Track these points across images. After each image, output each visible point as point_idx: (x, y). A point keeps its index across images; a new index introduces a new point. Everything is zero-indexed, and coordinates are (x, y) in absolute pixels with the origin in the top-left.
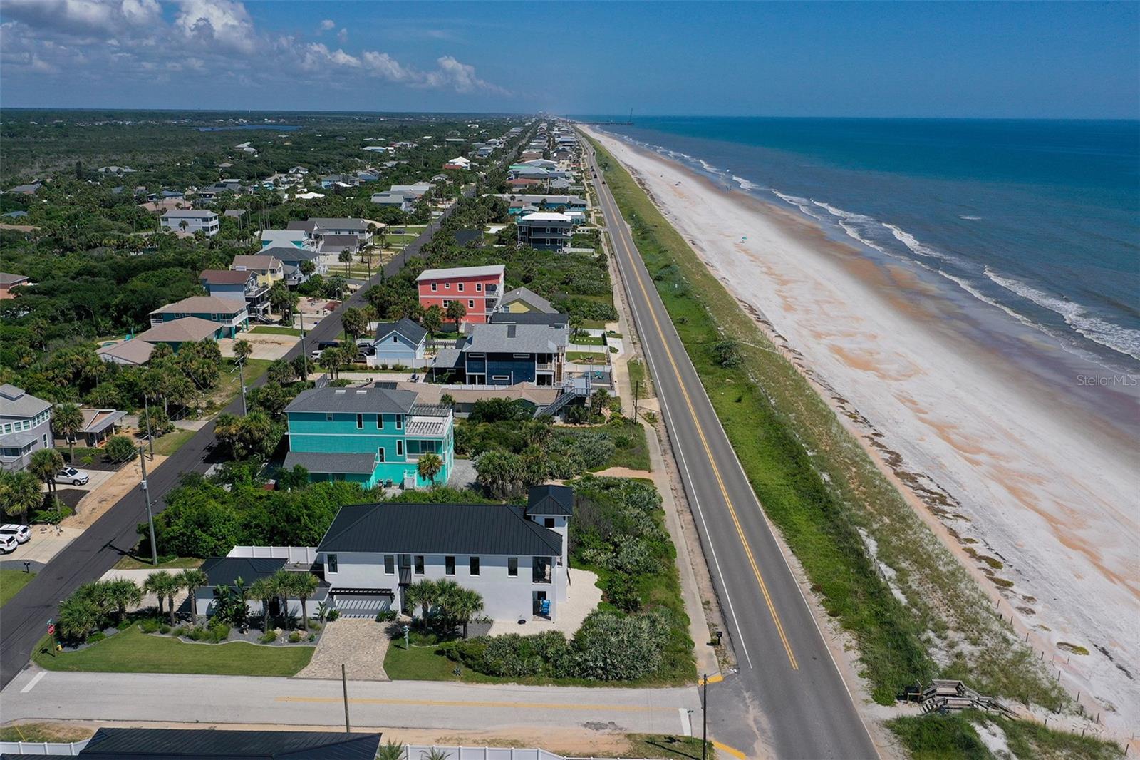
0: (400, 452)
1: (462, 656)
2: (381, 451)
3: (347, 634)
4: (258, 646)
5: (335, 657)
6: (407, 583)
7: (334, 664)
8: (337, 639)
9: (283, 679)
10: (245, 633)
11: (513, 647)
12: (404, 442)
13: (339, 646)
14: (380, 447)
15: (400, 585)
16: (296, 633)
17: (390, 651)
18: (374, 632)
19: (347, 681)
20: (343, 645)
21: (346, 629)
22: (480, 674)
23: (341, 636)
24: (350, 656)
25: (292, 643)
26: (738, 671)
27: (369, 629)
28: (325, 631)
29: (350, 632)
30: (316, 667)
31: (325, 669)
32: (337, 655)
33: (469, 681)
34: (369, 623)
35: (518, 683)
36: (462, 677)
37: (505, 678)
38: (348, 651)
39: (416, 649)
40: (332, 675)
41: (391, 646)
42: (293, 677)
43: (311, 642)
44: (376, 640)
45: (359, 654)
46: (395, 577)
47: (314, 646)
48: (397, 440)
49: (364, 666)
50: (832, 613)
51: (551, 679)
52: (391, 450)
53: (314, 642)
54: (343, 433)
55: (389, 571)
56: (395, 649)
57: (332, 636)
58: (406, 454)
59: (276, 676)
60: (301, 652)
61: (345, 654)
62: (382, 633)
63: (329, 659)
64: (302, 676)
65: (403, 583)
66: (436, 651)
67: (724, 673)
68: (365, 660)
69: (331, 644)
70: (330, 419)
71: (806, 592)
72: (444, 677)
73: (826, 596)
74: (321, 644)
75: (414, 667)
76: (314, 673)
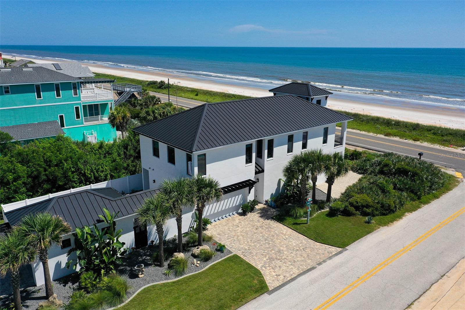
0: (78, 116)
1: (357, 208)
2: (61, 117)
3: (239, 234)
4: (178, 281)
5: (268, 254)
6: (261, 169)
7: (279, 259)
8: (239, 240)
9: (265, 297)
10: (140, 276)
11: (381, 189)
12: (81, 107)
13: (253, 245)
14: (59, 114)
15: (256, 173)
16: (203, 250)
17: (297, 230)
18: (256, 223)
19: (319, 267)
20: (254, 243)
21: (230, 231)
22: (382, 217)
23: (238, 237)
24: (277, 247)
25: (208, 262)
26: (453, 168)
27: (247, 223)
28: (217, 240)
29: (239, 231)
30: (272, 270)
31: (280, 267)
32: (266, 251)
33: (386, 224)
34: (239, 219)
35: (409, 212)
36: (377, 224)
37: (398, 212)
38: (267, 244)
39: (312, 220)
40: (298, 269)
41: (290, 226)
42: (270, 289)
43: (223, 252)
44: (271, 228)
45: (280, 243)
46: (252, 166)
47: (232, 254)
48: (75, 106)
49: (303, 249)
50: (415, 140)
51: (417, 202)
52: (70, 116)
53: (225, 251)
54: (23, 105)
55: (249, 160)
56: (298, 227)
57: (229, 240)
58: (83, 118)
59: (255, 298)
60: (232, 264)
61: (270, 248)
62: (264, 221)
63: (267, 258)
64: (277, 284)
65: (257, 170)
66: (326, 215)
67: (452, 171)
68: (294, 244)
69: (242, 246)
70: (7, 92)
71: (387, 137)
72: (367, 228)
73: (398, 136)
74: (234, 250)
75: (338, 232)
76: (279, 275)
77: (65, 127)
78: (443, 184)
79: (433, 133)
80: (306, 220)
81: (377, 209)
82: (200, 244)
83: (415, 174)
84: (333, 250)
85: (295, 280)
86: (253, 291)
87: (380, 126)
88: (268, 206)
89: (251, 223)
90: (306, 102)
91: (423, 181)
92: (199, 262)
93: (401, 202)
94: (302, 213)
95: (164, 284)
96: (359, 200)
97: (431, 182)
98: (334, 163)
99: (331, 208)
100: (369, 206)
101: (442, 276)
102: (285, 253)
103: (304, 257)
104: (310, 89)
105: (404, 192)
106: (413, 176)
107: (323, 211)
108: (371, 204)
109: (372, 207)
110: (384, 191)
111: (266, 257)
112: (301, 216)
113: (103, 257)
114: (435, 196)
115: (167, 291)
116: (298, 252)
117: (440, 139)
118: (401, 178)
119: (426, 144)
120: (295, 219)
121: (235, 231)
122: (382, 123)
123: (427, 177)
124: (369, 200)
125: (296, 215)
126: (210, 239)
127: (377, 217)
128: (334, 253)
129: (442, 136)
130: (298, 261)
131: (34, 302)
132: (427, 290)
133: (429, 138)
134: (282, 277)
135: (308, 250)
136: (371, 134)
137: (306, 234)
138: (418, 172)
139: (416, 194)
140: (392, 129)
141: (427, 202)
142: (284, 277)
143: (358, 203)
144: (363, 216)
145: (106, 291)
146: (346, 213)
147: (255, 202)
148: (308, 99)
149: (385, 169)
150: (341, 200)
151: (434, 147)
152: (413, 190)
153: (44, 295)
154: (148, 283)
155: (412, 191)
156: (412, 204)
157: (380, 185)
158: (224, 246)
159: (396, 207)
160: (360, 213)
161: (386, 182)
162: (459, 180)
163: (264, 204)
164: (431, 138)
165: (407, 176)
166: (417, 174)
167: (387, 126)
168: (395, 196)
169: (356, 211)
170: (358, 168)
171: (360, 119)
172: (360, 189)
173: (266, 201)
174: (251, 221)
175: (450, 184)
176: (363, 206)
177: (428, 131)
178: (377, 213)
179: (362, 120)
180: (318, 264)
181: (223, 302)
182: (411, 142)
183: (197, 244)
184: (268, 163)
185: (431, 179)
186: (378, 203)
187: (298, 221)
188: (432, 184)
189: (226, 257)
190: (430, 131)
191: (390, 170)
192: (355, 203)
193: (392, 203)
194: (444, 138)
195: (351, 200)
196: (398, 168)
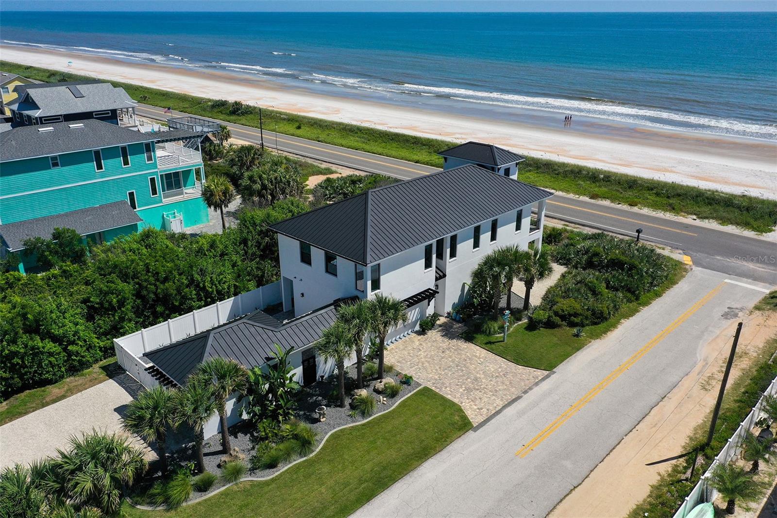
0: (154, 192)
1: (563, 318)
2: (131, 194)
3: (423, 360)
4: (368, 423)
5: (464, 383)
6: (441, 274)
7: (478, 389)
8: (425, 368)
9: (471, 434)
10: (322, 420)
11: (591, 290)
12: (158, 178)
13: (443, 373)
14: (128, 190)
15: (437, 279)
16: (386, 383)
17: (493, 350)
18: (441, 345)
19: (525, 396)
20: (444, 370)
21: (410, 356)
22: (593, 327)
23: (423, 364)
24: (473, 374)
25: (395, 398)
26: (681, 250)
27: (429, 344)
28: (398, 369)
29: (422, 356)
30: (472, 403)
31: (480, 399)
32: (461, 381)
33: (597, 336)
34: (419, 340)
35: (625, 318)
36: (587, 336)
37: (612, 320)
38: (460, 371)
39: (509, 336)
40: (502, 400)
41: (484, 346)
42: (475, 426)
43: (410, 385)
44: (460, 349)
45: (476, 368)
46: (432, 271)
47: (422, 387)
48: (149, 177)
49: (504, 375)
50: (632, 205)
51: (635, 304)
52: (142, 192)
53: (413, 383)
54: (78, 182)
55: (428, 265)
56: (493, 346)
57: (414, 368)
58: (162, 193)
59: (460, 437)
60: (425, 398)
61: (464, 376)
62: (450, 341)
63: (464, 389)
64: (481, 419)
65: (438, 276)
66: (525, 328)
67: (679, 254)
68: (493, 370)
69: (431, 376)
70: (55, 165)
71: (593, 201)
72: (577, 343)
73: (608, 198)
74: (422, 381)
75: (542, 350)
76: (482, 409)
77: (138, 209)
78: (666, 277)
79: (656, 194)
80: (501, 337)
81: (587, 318)
82: (380, 377)
83: (632, 267)
84: (539, 373)
85: (500, 413)
86: (457, 429)
87: (583, 183)
88: (452, 319)
89: (435, 344)
90: (491, 174)
91: (642, 276)
92: (385, 399)
93: (615, 306)
94: (496, 328)
95: (352, 427)
96: (565, 308)
97: (652, 277)
98: (535, 263)
99: (530, 319)
100: (578, 314)
101: (663, 398)
102: (483, 381)
103: (506, 385)
104: (496, 154)
105: (619, 292)
106: (630, 269)
107: (520, 323)
108: (580, 311)
109: (581, 315)
110: (595, 293)
111: (462, 387)
112: (495, 332)
113: (280, 401)
114: (656, 294)
115: (359, 436)
116: (498, 379)
117: (665, 202)
118: (615, 272)
119: (647, 211)
120: (488, 336)
121: (417, 356)
122: (585, 177)
123: (648, 270)
124: (578, 306)
125: (490, 331)
126: (390, 369)
127: (587, 328)
128: (540, 378)
129: (668, 197)
130: (499, 390)
131: (210, 458)
132: (646, 415)
133: (651, 201)
134: (485, 410)
135: (510, 376)
136: (571, 196)
137: (504, 356)
138: (637, 263)
139: (633, 293)
140: (600, 186)
141: (646, 304)
142: (488, 410)
143: (564, 311)
144: (570, 327)
145: (292, 440)
146: (550, 325)
147: (436, 316)
148: (493, 169)
149: (595, 259)
150: (542, 308)
151: (657, 215)
152: (629, 288)
153: (220, 448)
154: (334, 428)
155: (629, 290)
156: (629, 307)
157: (590, 284)
158: (411, 377)
159: (609, 313)
160: (566, 324)
161: (597, 280)
162: (687, 267)
163: (446, 317)
164: (653, 201)
165: (623, 270)
166: (635, 267)
167: (593, 182)
168: (608, 298)
169: (562, 321)
170: (559, 256)
171: (555, 170)
172: (565, 292)
173: (449, 314)
174: (434, 341)
175: (675, 275)
176: (570, 315)
177: (648, 190)
178: (587, 322)
179: (557, 172)
180: (523, 393)
181: (425, 443)
182: (625, 207)
183: (376, 376)
184: (451, 265)
185: (653, 273)
186: (588, 309)
187: (493, 338)
188: (654, 279)
189: (415, 391)
190: (652, 189)
191: (601, 262)
192: (560, 312)
193: (606, 309)
194: (671, 201)
195: (555, 308)
196: (611, 259)
